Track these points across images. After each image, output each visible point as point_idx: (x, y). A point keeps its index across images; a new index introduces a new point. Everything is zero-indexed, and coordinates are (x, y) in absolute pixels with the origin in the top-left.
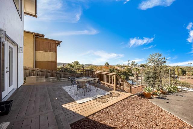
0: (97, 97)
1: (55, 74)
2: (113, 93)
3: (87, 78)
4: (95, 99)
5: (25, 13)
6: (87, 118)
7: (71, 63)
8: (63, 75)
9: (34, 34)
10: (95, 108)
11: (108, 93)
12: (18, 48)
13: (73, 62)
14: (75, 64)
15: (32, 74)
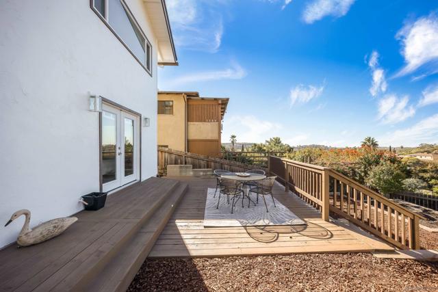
0: (256, 224)
1: (212, 164)
2: (310, 225)
3: (248, 174)
4: (245, 227)
5: (159, 63)
6: (191, 258)
7: (264, 143)
8: (226, 166)
9: (185, 94)
10: (225, 246)
11: (298, 221)
12: (142, 119)
13: (269, 140)
14: (272, 144)
15: (179, 161)
